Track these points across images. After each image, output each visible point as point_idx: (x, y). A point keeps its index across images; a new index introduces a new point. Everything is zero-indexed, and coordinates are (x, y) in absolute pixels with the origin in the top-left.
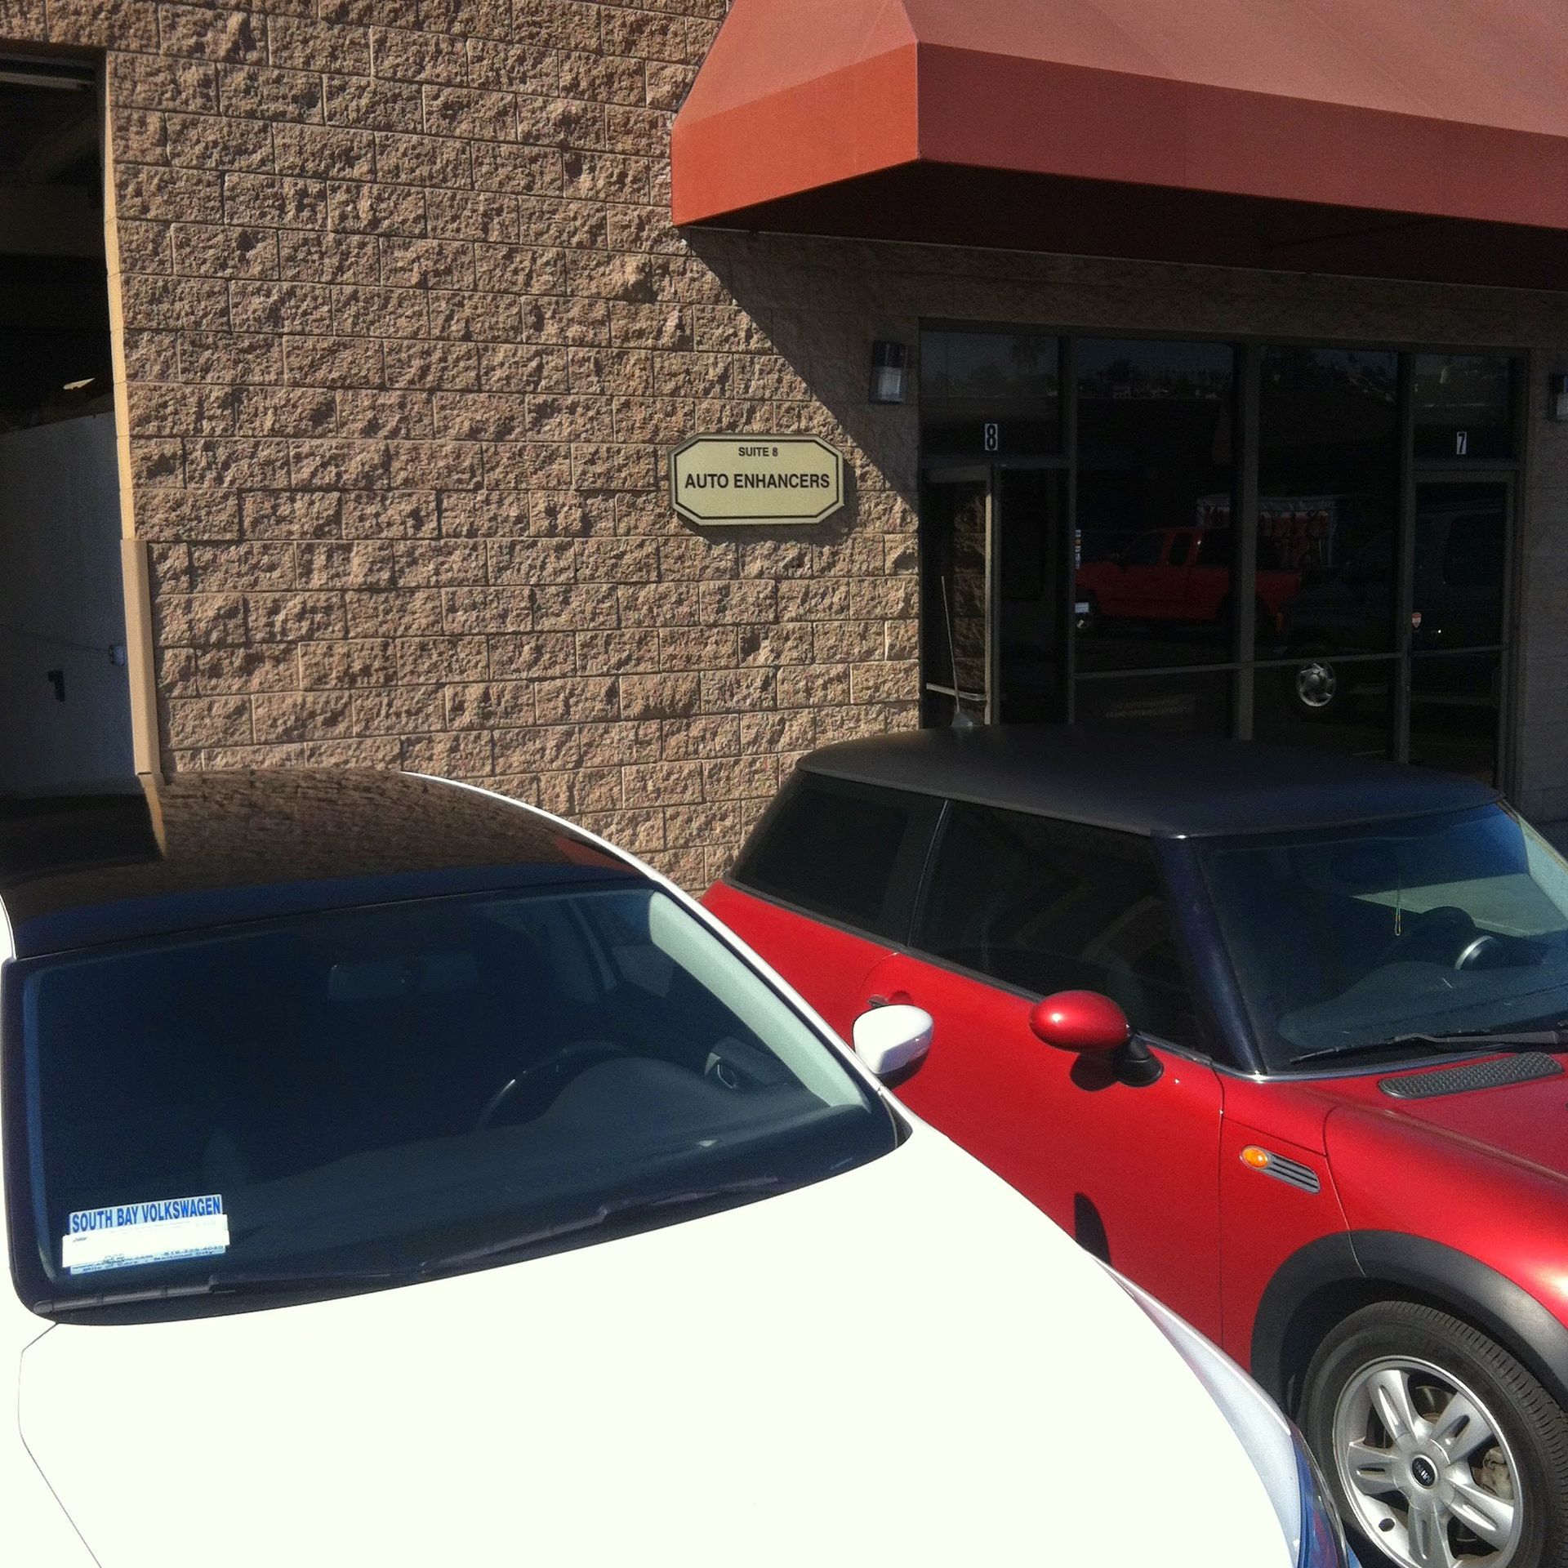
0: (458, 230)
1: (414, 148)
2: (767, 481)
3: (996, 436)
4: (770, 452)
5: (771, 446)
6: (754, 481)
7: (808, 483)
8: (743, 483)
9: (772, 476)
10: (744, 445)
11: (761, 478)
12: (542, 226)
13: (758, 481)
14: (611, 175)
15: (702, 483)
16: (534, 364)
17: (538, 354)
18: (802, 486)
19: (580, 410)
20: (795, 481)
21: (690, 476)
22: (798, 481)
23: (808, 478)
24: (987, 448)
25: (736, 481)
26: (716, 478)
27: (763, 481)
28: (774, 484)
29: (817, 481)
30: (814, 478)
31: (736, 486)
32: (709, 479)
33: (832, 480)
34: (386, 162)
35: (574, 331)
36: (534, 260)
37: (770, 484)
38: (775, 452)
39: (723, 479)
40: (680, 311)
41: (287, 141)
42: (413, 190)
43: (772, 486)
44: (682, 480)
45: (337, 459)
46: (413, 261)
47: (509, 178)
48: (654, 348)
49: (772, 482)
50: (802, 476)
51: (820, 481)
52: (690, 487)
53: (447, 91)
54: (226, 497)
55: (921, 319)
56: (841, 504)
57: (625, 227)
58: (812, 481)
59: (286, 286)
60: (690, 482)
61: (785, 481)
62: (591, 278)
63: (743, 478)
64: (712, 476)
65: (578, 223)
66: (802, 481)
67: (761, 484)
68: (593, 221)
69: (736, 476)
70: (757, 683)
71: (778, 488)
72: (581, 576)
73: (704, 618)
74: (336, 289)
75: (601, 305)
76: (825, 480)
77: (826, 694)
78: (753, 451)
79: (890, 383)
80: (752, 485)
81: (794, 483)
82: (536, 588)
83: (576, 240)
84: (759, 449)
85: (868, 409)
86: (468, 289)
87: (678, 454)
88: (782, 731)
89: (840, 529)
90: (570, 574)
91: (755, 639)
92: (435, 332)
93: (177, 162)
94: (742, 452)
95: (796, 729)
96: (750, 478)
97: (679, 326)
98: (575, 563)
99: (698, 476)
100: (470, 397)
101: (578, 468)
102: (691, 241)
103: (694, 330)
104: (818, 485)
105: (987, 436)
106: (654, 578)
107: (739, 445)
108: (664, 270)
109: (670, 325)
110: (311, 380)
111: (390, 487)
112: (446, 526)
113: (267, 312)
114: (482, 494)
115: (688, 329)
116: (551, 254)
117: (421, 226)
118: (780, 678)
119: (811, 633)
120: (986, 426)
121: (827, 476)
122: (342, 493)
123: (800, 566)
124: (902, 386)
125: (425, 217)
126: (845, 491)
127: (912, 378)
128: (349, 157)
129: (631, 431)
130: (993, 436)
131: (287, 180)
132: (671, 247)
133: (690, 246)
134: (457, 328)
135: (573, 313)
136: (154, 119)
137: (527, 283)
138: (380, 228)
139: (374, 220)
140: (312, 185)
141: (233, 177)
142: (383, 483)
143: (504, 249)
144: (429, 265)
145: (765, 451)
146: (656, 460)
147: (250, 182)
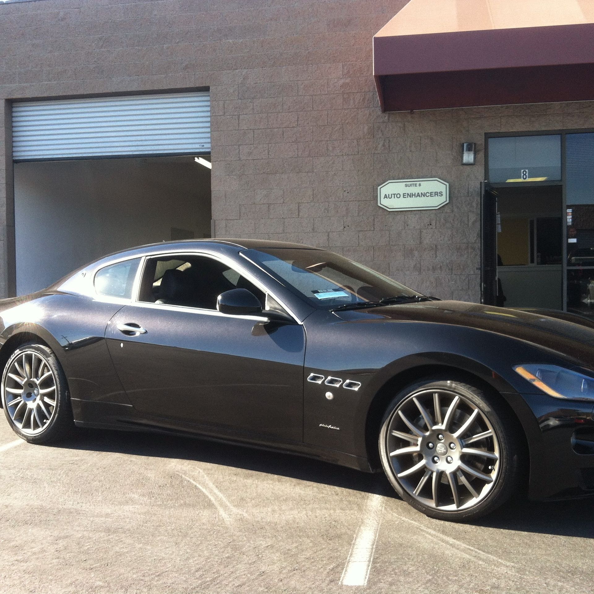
0: (308, 123)
1: (294, 101)
2: (416, 195)
3: (527, 174)
4: (418, 185)
5: (418, 183)
6: (411, 195)
7: (434, 195)
8: (406, 196)
9: (418, 193)
10: (407, 183)
11: (414, 194)
12: (335, 119)
13: (412, 195)
14: (360, 100)
15: (390, 197)
16: (331, 162)
17: (332, 159)
18: (431, 196)
19: (347, 176)
21: (386, 195)
22: (429, 194)
23: (434, 193)
25: (404, 196)
26: (396, 195)
27: (415, 195)
28: (419, 196)
29: (437, 194)
30: (437, 193)
31: (404, 197)
33: (444, 193)
34: (286, 106)
35: (346, 151)
36: (333, 129)
38: (420, 185)
39: (398, 195)
40: (384, 140)
41: (258, 104)
42: (294, 113)
43: (418, 197)
44: (383, 196)
45: (267, 196)
46: (293, 134)
47: (325, 106)
48: (374, 153)
49: (418, 195)
50: (431, 193)
51: (439, 194)
52: (386, 198)
53: (306, 82)
54: (236, 208)
55: (485, 134)
56: (448, 202)
57: (364, 115)
58: (435, 194)
59: (255, 146)
60: (386, 196)
61: (424, 195)
62: (352, 133)
63: (407, 195)
64: (394, 194)
65: (348, 116)
66: (431, 194)
67: (414, 196)
68: (352, 115)
69: (404, 194)
70: (412, 266)
71: (421, 198)
72: (345, 229)
73: (391, 243)
74: (270, 145)
75: (355, 141)
76: (441, 194)
77: (441, 270)
78: (411, 185)
79: (468, 157)
80: (410, 197)
81: (427, 195)
82: (330, 233)
83: (347, 122)
84: (413, 184)
85: (461, 167)
86: (310, 141)
87: (381, 188)
88: (422, 283)
89: (448, 211)
90: (342, 227)
91: (412, 250)
92: (299, 155)
93: (227, 114)
94: (406, 186)
95: (428, 282)
96: (409, 194)
97: (384, 145)
98: (344, 225)
99: (389, 195)
100: (310, 174)
101: (346, 194)
102: (389, 117)
103: (389, 146)
104: (438, 196)
105: (522, 175)
106: (372, 229)
107: (405, 183)
108: (379, 128)
109: (380, 146)
110: (262, 172)
111: (284, 202)
112: (301, 214)
113: (250, 154)
114: (312, 204)
115: (387, 146)
116: (338, 127)
117: (296, 123)
118: (422, 264)
119: (435, 248)
120: (522, 171)
121: (442, 192)
122: (269, 205)
123: (431, 225)
124: (475, 158)
125: (298, 121)
126: (449, 197)
127: (481, 155)
128: (275, 106)
129: (365, 181)
130: (524, 174)
131: (257, 115)
132: (382, 120)
133: (388, 119)
134: (307, 153)
135: (345, 145)
136: (221, 103)
137: (330, 137)
138: (285, 125)
139: (282, 124)
140: (264, 116)
141: (242, 116)
142: (282, 201)
143: (322, 127)
144: (298, 135)
145: (416, 185)
146: (374, 190)
147: (246, 117)
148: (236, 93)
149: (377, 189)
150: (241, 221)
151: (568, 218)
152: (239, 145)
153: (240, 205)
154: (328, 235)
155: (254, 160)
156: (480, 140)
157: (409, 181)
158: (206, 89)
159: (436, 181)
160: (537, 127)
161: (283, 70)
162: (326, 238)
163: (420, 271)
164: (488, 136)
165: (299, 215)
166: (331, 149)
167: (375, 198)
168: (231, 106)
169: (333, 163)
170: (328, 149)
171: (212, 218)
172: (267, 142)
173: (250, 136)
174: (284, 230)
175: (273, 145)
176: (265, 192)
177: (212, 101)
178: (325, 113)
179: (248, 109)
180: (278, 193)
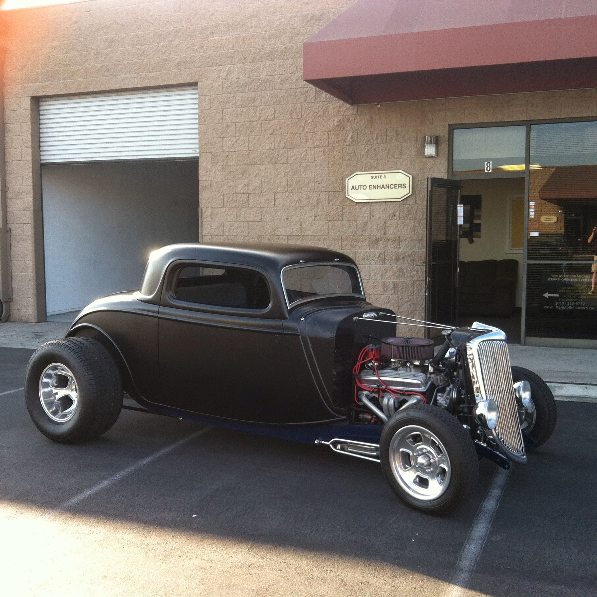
0: (284, 116)
1: (272, 94)
2: (381, 187)
3: (491, 166)
4: (383, 177)
5: (383, 175)
6: (376, 187)
7: (398, 187)
8: (372, 188)
9: (383, 185)
10: (373, 175)
11: (379, 186)
12: (308, 112)
13: (378, 187)
15: (357, 188)
16: (304, 154)
17: (305, 150)
18: (395, 188)
19: (318, 167)
20: (392, 186)
21: (353, 186)
22: (394, 186)
23: (398, 185)
24: (486, 171)
25: (369, 187)
26: (362, 187)
27: (380, 187)
28: (384, 188)
29: (401, 186)
30: (400, 185)
31: (369, 189)
32: (360, 187)
33: (407, 185)
34: (264, 100)
35: (317, 143)
36: (306, 122)
37: (382, 188)
38: (385, 177)
39: (365, 187)
40: (353, 133)
41: (239, 98)
42: (271, 107)
43: (383, 189)
44: (350, 187)
45: (247, 186)
46: (270, 127)
47: (299, 99)
48: (343, 145)
50: (395, 185)
51: (402, 186)
52: (353, 190)
53: (282, 76)
54: (220, 196)
55: (449, 125)
56: (411, 194)
57: (334, 108)
58: (399, 186)
59: (237, 138)
60: (353, 188)
61: (388, 187)
62: (323, 126)
63: (372, 186)
64: (361, 186)
65: (320, 109)
66: (395, 186)
67: (379, 188)
68: (324, 108)
69: (369, 186)
70: (377, 255)
71: (385, 189)
72: (316, 219)
73: (358, 233)
74: (250, 137)
75: (326, 134)
76: (404, 186)
77: (404, 261)
78: (376, 177)
79: (430, 150)
80: (376, 188)
81: (392, 187)
82: (303, 222)
83: (319, 114)
84: (379, 176)
85: (425, 160)
86: (286, 133)
87: (349, 179)
88: (386, 272)
89: (411, 203)
90: (313, 218)
91: (377, 241)
92: (276, 147)
93: (212, 108)
94: (372, 177)
95: (391, 272)
96: (375, 186)
97: (352, 137)
98: (315, 214)
99: (356, 186)
100: (285, 165)
101: (317, 185)
102: (357, 109)
103: (357, 138)
104: (401, 188)
105: (486, 167)
106: (341, 219)
107: (371, 175)
108: (348, 120)
109: (349, 138)
110: (242, 163)
111: (261, 192)
112: (277, 203)
113: (232, 146)
114: (287, 194)
115: (355, 139)
116: (311, 120)
117: (273, 116)
118: (386, 254)
119: (398, 240)
120: (486, 163)
121: (405, 184)
122: (249, 194)
123: (395, 216)
124: (437, 151)
125: (274, 114)
126: (412, 189)
127: (444, 148)
128: (254, 100)
129: (334, 173)
130: (488, 167)
131: (239, 109)
132: (351, 113)
133: (357, 111)
134: (282, 145)
135: (318, 137)
136: (208, 98)
137: (303, 130)
138: (262, 119)
139: (260, 117)
140: (245, 109)
141: (225, 110)
142: (260, 191)
143: (297, 120)
144: (274, 127)
145: (381, 177)
146: (343, 181)
147: (230, 110)
148: (221, 88)
149: (345, 180)
150: (224, 209)
151: (530, 211)
152: (223, 138)
153: (224, 194)
154: (301, 225)
155: (235, 151)
156: (443, 132)
157: (375, 173)
158: (195, 84)
159: (400, 173)
160: (500, 118)
161: (262, 65)
162: (299, 226)
163: (384, 261)
164: (452, 128)
165: (275, 204)
166: (304, 141)
167: (343, 189)
168: (216, 100)
169: (306, 155)
170: (301, 142)
171: (200, 206)
172: (247, 135)
173: (233, 128)
174: (261, 219)
175: (253, 137)
176: (245, 182)
177: (200, 96)
178: (299, 106)
179: (231, 104)
180: (256, 182)
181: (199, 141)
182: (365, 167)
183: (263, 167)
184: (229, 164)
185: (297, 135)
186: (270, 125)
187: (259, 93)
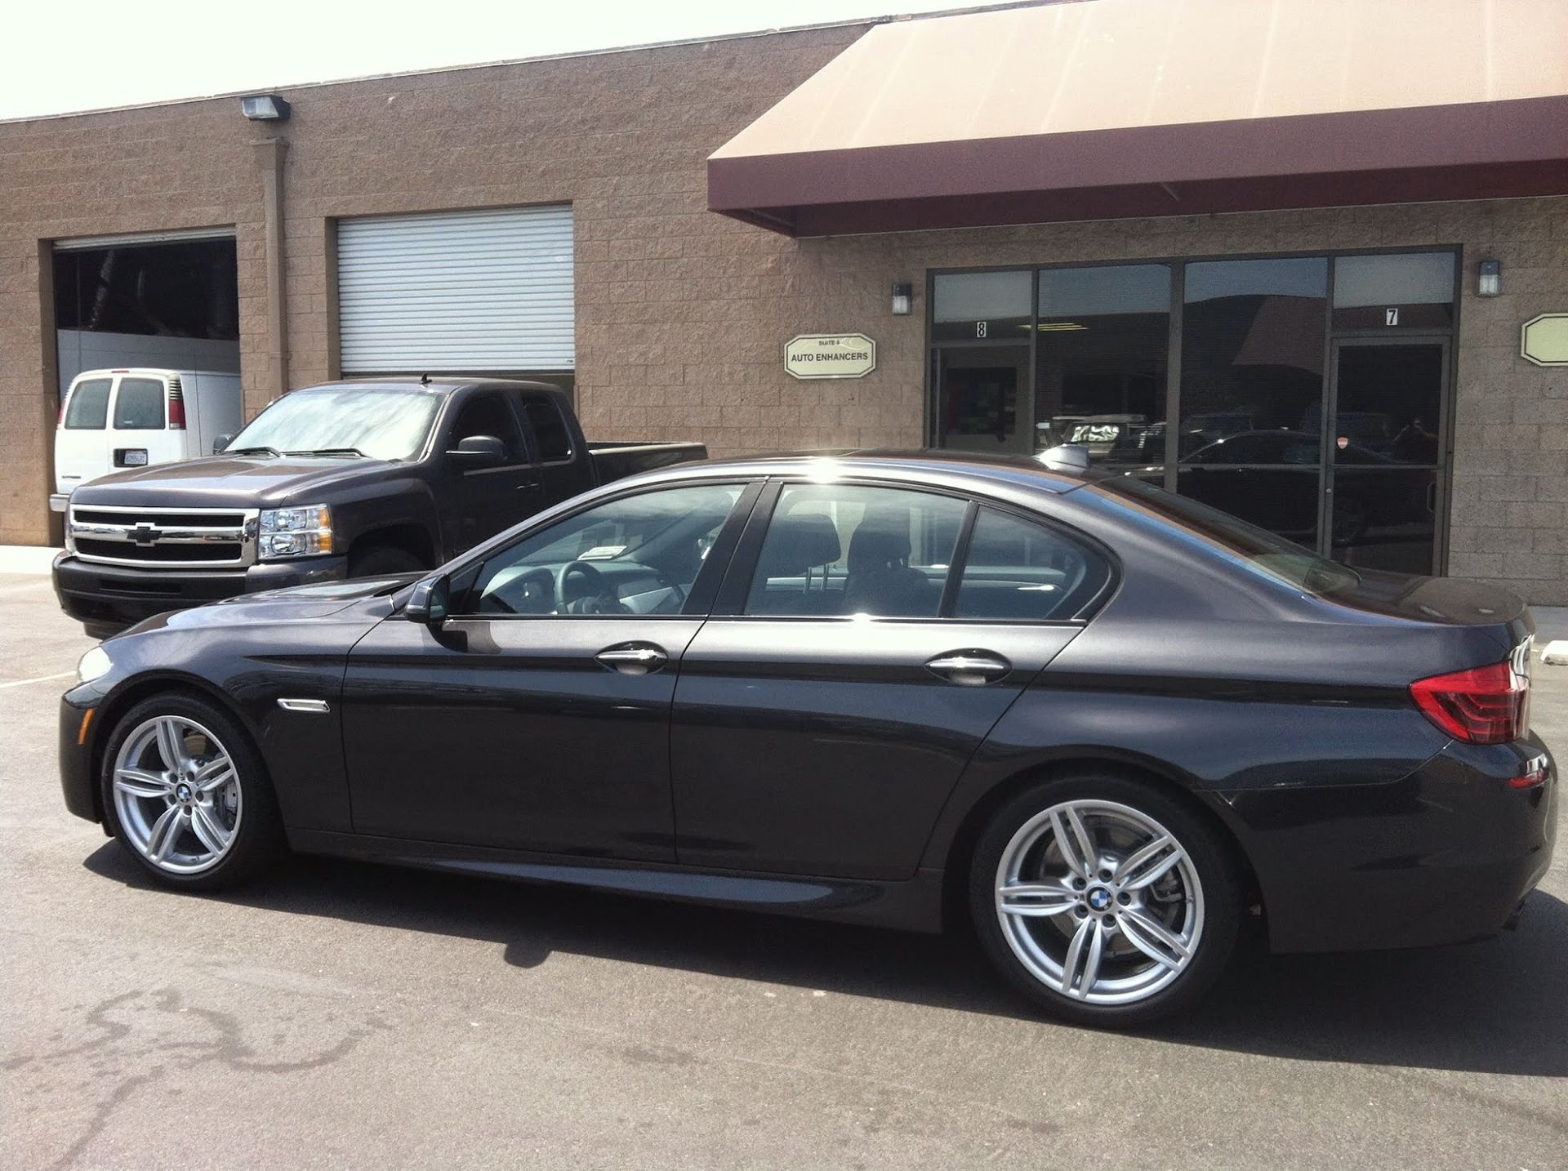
0: (696, 253)
3: (985, 329)
4: (836, 343)
5: (836, 340)
6: (826, 357)
7: (856, 358)
8: (821, 359)
9: (836, 355)
10: (822, 340)
12: (731, 247)
13: (829, 357)
15: (800, 359)
16: (725, 308)
17: (727, 303)
18: (852, 359)
19: (745, 328)
21: (794, 356)
23: (856, 355)
24: (978, 336)
25: (817, 357)
26: (807, 357)
27: (831, 357)
30: (859, 355)
31: (817, 360)
32: (803, 357)
33: (870, 355)
34: (668, 229)
35: (744, 292)
36: (728, 262)
38: (838, 343)
39: (811, 357)
40: (794, 279)
41: (633, 225)
42: (678, 238)
43: (836, 360)
44: (790, 358)
45: (643, 354)
46: (677, 268)
48: (781, 297)
49: (836, 357)
50: (853, 354)
51: (862, 357)
52: (794, 360)
54: (605, 369)
55: (927, 269)
56: (874, 367)
57: (767, 244)
59: (629, 283)
60: (794, 358)
61: (844, 357)
62: (752, 267)
63: (821, 356)
64: (805, 355)
66: (852, 357)
67: (830, 359)
68: (752, 243)
69: (817, 355)
71: (839, 361)
72: (743, 403)
73: (801, 424)
74: (648, 283)
75: (757, 278)
76: (865, 356)
78: (827, 343)
79: (900, 304)
80: (826, 359)
81: (848, 358)
82: (724, 407)
84: (830, 341)
85: (893, 318)
86: (699, 278)
87: (789, 345)
89: (875, 380)
90: (739, 400)
91: (828, 435)
92: (685, 298)
93: (594, 239)
94: (821, 343)
97: (793, 285)
98: (741, 397)
99: (798, 355)
100: (698, 324)
101: (743, 354)
103: (800, 287)
104: (861, 359)
105: (978, 329)
106: (777, 404)
107: (819, 340)
108: (787, 260)
109: (788, 286)
110: (637, 321)
111: (665, 364)
112: (687, 379)
113: (622, 295)
114: (702, 366)
115: (797, 288)
116: (734, 259)
117: (681, 253)
119: (857, 434)
120: (979, 323)
121: (867, 354)
122: (647, 366)
123: (853, 400)
124: (910, 306)
125: (683, 249)
126: (876, 361)
127: (920, 302)
128: (654, 228)
129: (768, 335)
130: (982, 329)
131: (632, 241)
132: (790, 250)
133: (800, 247)
134: (694, 295)
135: (744, 284)
136: (587, 224)
137: (724, 273)
138: (666, 255)
139: (663, 253)
140: (641, 241)
141: (612, 243)
142: (662, 362)
143: (715, 259)
144: (683, 269)
145: (833, 342)
146: (780, 349)
147: (618, 243)
148: (606, 209)
149: (783, 347)
150: (612, 389)
152: (609, 283)
153: (610, 366)
154: (721, 411)
155: (627, 303)
156: (919, 281)
157: (826, 338)
158: (569, 203)
159: (860, 338)
160: (995, 261)
161: (665, 177)
162: (719, 413)
164: (931, 274)
165: (684, 382)
166: (725, 289)
167: (781, 360)
168: (599, 228)
169: (728, 309)
170: (721, 290)
171: (576, 383)
172: (644, 278)
173: (623, 269)
174: (664, 402)
175: (652, 283)
176: (642, 348)
177: (576, 221)
178: (718, 238)
179: (621, 233)
180: (658, 349)
181: (575, 288)
182: (812, 328)
183: (667, 327)
184: (618, 321)
185: (716, 280)
186: (676, 266)
187: (661, 218)
